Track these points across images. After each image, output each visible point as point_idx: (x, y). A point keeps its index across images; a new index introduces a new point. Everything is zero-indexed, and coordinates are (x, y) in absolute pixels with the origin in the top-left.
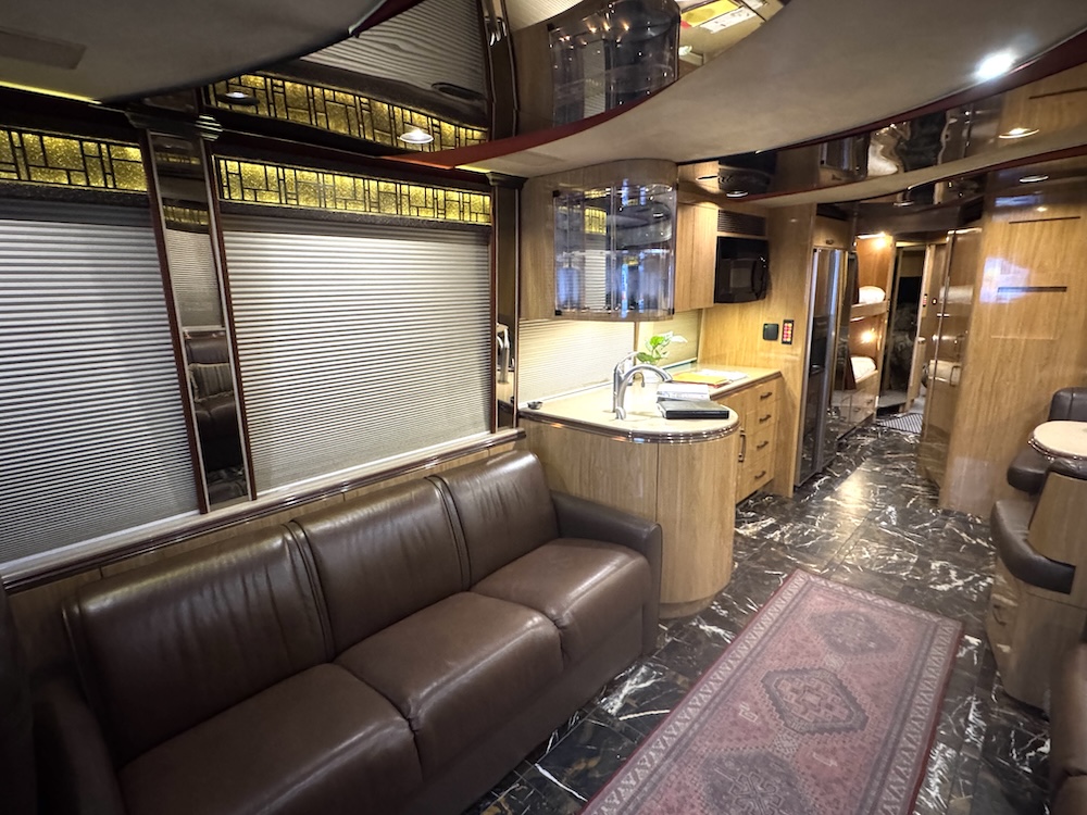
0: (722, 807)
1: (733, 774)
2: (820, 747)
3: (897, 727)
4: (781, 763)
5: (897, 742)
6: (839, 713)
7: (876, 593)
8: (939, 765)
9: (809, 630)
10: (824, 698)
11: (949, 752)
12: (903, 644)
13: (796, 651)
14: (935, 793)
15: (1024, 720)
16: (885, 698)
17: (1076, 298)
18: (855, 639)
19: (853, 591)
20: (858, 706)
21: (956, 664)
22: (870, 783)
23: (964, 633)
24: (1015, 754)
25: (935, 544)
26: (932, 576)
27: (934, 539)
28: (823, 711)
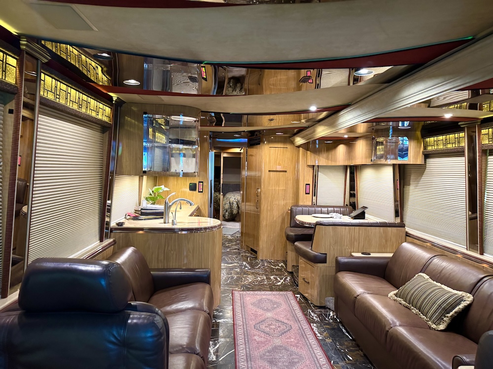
0: (276, 365)
1: (271, 356)
2: (286, 337)
3: (299, 324)
4: (281, 346)
5: (302, 328)
6: (283, 327)
7: (263, 291)
8: (315, 329)
9: (254, 309)
10: (276, 325)
11: (315, 325)
12: (283, 303)
13: (256, 316)
14: (319, 335)
15: (323, 311)
16: (291, 318)
17: (289, 175)
18: (269, 306)
19: (256, 292)
20: (286, 323)
21: (299, 303)
22: (305, 340)
23: (294, 294)
24: (327, 319)
25: (267, 271)
26: (274, 281)
27: (265, 270)
28: (279, 328)
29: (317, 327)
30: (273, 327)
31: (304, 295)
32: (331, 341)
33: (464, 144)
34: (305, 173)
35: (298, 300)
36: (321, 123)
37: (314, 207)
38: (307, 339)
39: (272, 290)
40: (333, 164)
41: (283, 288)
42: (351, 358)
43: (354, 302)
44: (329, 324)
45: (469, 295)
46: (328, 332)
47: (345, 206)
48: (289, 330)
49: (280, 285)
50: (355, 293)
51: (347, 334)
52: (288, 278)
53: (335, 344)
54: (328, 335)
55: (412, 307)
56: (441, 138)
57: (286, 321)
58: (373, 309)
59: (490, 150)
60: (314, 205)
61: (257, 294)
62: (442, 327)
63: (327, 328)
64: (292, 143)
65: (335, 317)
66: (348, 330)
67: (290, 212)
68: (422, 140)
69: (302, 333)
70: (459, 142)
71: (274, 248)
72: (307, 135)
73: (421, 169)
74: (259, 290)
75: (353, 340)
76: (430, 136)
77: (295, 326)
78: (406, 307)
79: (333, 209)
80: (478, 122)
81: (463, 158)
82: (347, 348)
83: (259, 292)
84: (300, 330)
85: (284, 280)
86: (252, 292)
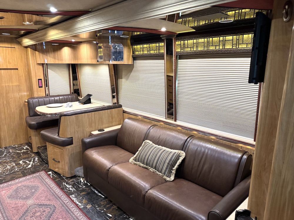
5: (64, 203)
6: (47, 210)
7: (17, 178)
8: (75, 199)
9: (14, 201)
10: (40, 211)
11: (73, 195)
12: (39, 185)
13: (17, 209)
14: (80, 204)
15: (74, 180)
16: (51, 198)
17: (22, 71)
18: (27, 192)
19: (10, 183)
20: (49, 205)
21: (54, 179)
22: (71, 215)
23: (47, 172)
24: (80, 186)
25: (14, 158)
26: (24, 165)
27: (12, 156)
28: (44, 213)
29: (76, 197)
30: (38, 214)
31: (55, 170)
32: (91, 206)
33: (163, 51)
34: (36, 70)
35: (52, 177)
36: (54, 27)
37: (48, 97)
38: (72, 213)
39: (24, 175)
40: (60, 62)
41: (34, 170)
42: (111, 216)
43: (107, 174)
44: (83, 190)
45: (182, 152)
46: (86, 199)
47: (71, 94)
48: (54, 211)
49: (30, 168)
50: (107, 166)
51: (100, 194)
52: (36, 158)
53: (95, 207)
54: (87, 201)
55: (149, 168)
56: (145, 46)
57: (48, 203)
58: (127, 179)
59: (179, 56)
60: (48, 96)
61: (11, 185)
62: (172, 178)
63: (83, 195)
64: (20, 43)
65: (86, 182)
66: (99, 190)
67: (27, 104)
68: (131, 47)
69: (66, 209)
70: (159, 50)
71: (16, 135)
72: (37, 37)
73: (130, 68)
74: (12, 179)
75: (106, 198)
76: (137, 44)
77: (57, 204)
78: (145, 168)
79: (63, 97)
80: (175, 36)
81: (163, 61)
82: (105, 207)
83: (13, 182)
84: (64, 206)
85: (33, 162)
86: (5, 184)
